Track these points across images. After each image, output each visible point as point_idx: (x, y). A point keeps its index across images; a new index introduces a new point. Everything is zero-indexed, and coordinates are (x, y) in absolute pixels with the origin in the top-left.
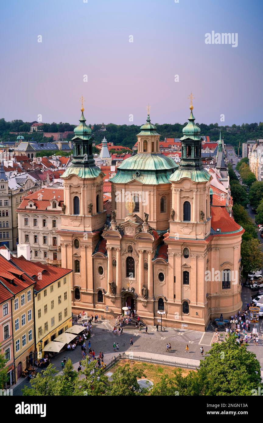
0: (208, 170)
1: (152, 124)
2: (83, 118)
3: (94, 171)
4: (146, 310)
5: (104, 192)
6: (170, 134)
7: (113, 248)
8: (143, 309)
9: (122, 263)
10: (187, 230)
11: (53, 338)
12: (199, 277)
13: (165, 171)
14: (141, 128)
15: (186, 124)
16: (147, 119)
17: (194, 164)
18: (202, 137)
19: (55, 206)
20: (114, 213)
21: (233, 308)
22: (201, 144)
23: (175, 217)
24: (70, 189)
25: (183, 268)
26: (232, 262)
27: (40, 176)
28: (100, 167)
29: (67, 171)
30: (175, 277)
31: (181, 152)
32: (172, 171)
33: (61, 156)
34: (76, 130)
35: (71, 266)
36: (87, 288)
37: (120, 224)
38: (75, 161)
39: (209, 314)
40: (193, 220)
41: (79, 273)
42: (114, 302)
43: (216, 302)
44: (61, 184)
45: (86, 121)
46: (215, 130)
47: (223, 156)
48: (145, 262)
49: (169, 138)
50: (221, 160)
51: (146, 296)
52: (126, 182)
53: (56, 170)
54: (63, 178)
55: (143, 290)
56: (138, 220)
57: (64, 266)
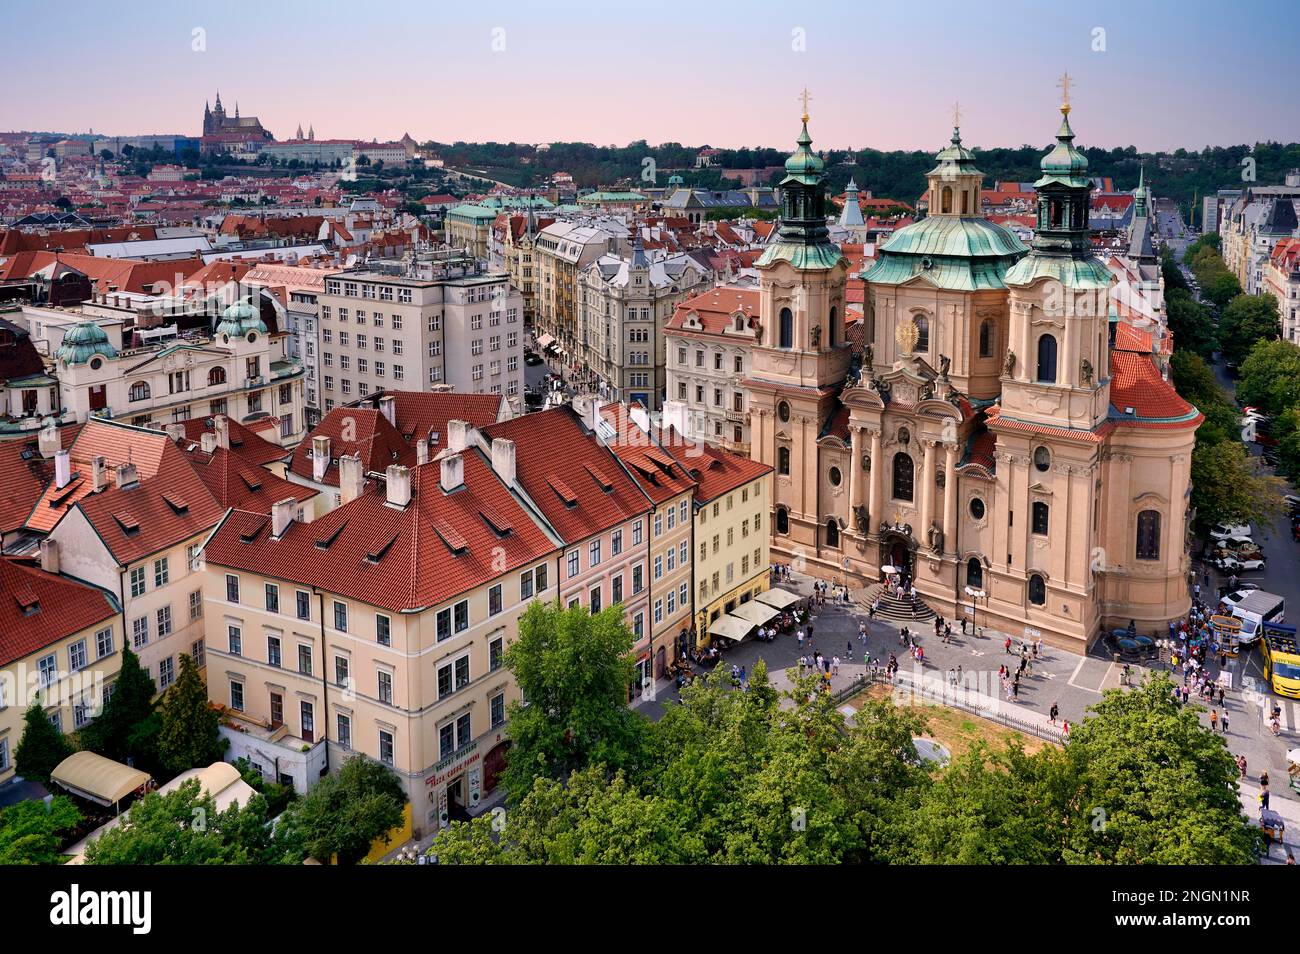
0: (1107, 261)
1: (964, 149)
2: (807, 136)
3: (827, 252)
4: (937, 580)
5: (848, 303)
6: (1008, 173)
7: (863, 430)
8: (931, 577)
9: (885, 465)
10: (1047, 405)
11: (730, 608)
12: (1074, 519)
13: (994, 259)
14: (937, 158)
15: (1050, 149)
16: (952, 137)
17: (1069, 244)
18: (1092, 179)
19: (740, 327)
20: (869, 350)
21: (1166, 610)
22: (1088, 196)
23: (1016, 371)
24: (773, 292)
25: (1032, 494)
26: (1165, 494)
27: (712, 260)
28: (839, 246)
29: (768, 251)
30: (1011, 513)
31: (1035, 216)
32: (1012, 259)
33: (756, 220)
34: (789, 162)
35: (770, 459)
36: (804, 511)
37: (882, 377)
38: (785, 229)
39: (1098, 615)
40: (1062, 380)
41: (787, 477)
42: (862, 552)
43: (1117, 589)
44: (754, 281)
45: (811, 142)
46: (1128, 162)
47: (1147, 229)
48: (939, 469)
49: (1004, 181)
50: (1143, 237)
51: (939, 548)
52: (900, 282)
53: (745, 248)
54: (759, 268)
55: (931, 534)
56: (924, 369)
57: (755, 457)
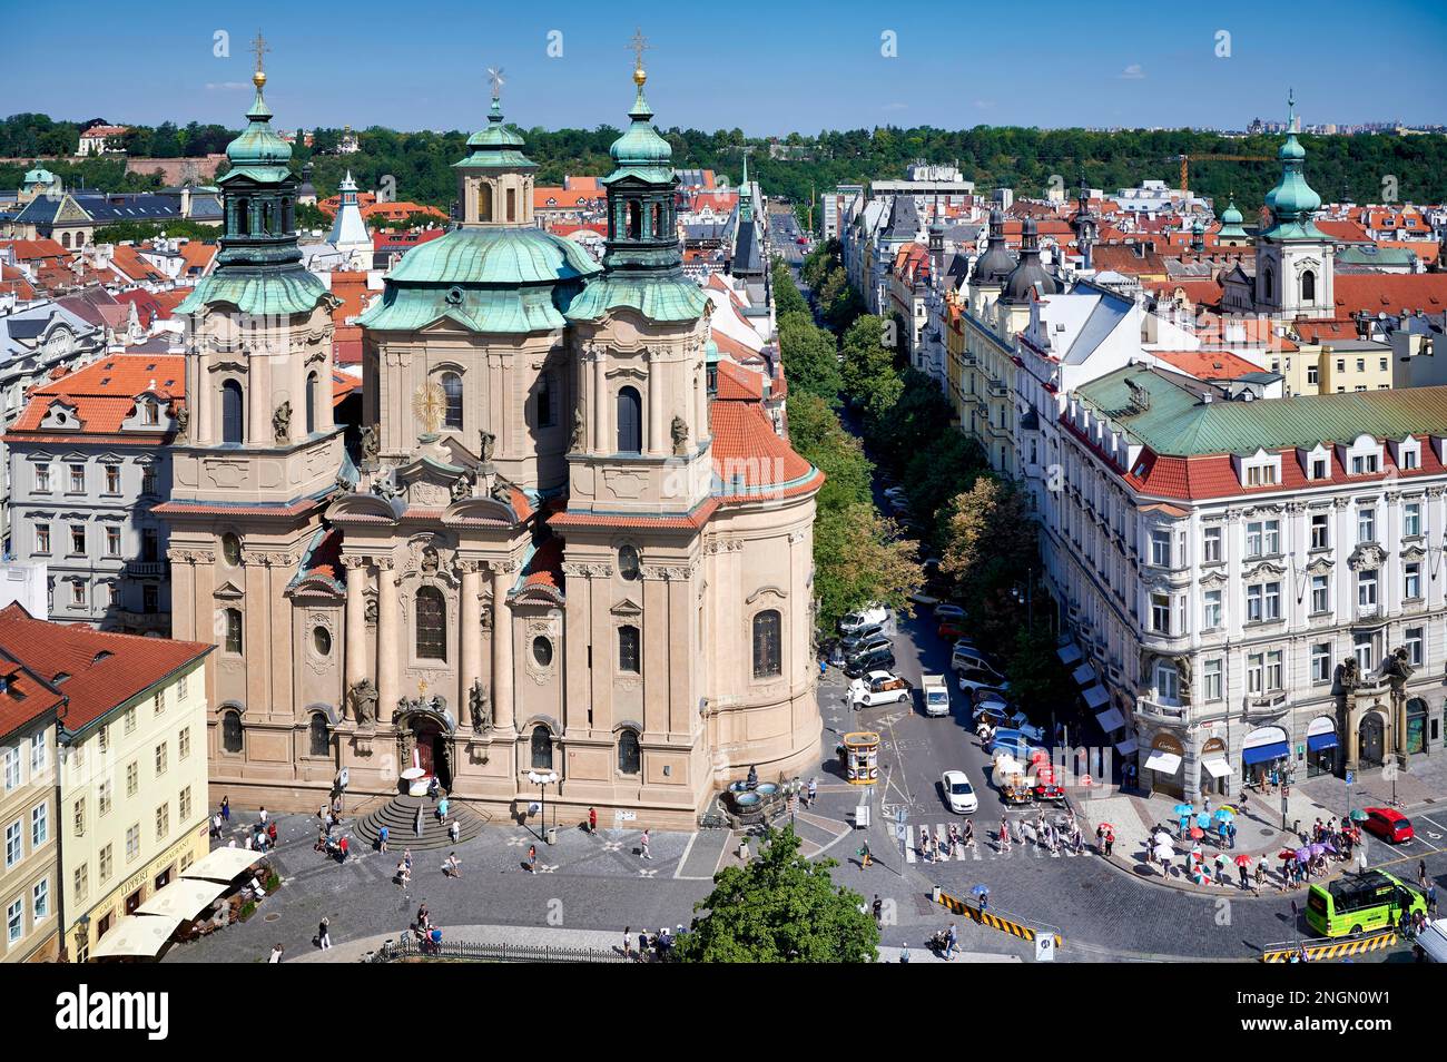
3: (300, 287)
7: (366, 560)
8: (477, 769)
10: (630, 485)
18: (677, 171)
21: (792, 740)
22: (674, 194)
25: (618, 616)
26: (784, 588)
27: (101, 309)
30: (589, 649)
33: (186, 240)
34: (236, 146)
35: (207, 632)
36: (270, 707)
41: (241, 656)
42: (368, 754)
43: (732, 727)
48: (484, 602)
52: (416, 326)
53: (166, 287)
56: (458, 455)
